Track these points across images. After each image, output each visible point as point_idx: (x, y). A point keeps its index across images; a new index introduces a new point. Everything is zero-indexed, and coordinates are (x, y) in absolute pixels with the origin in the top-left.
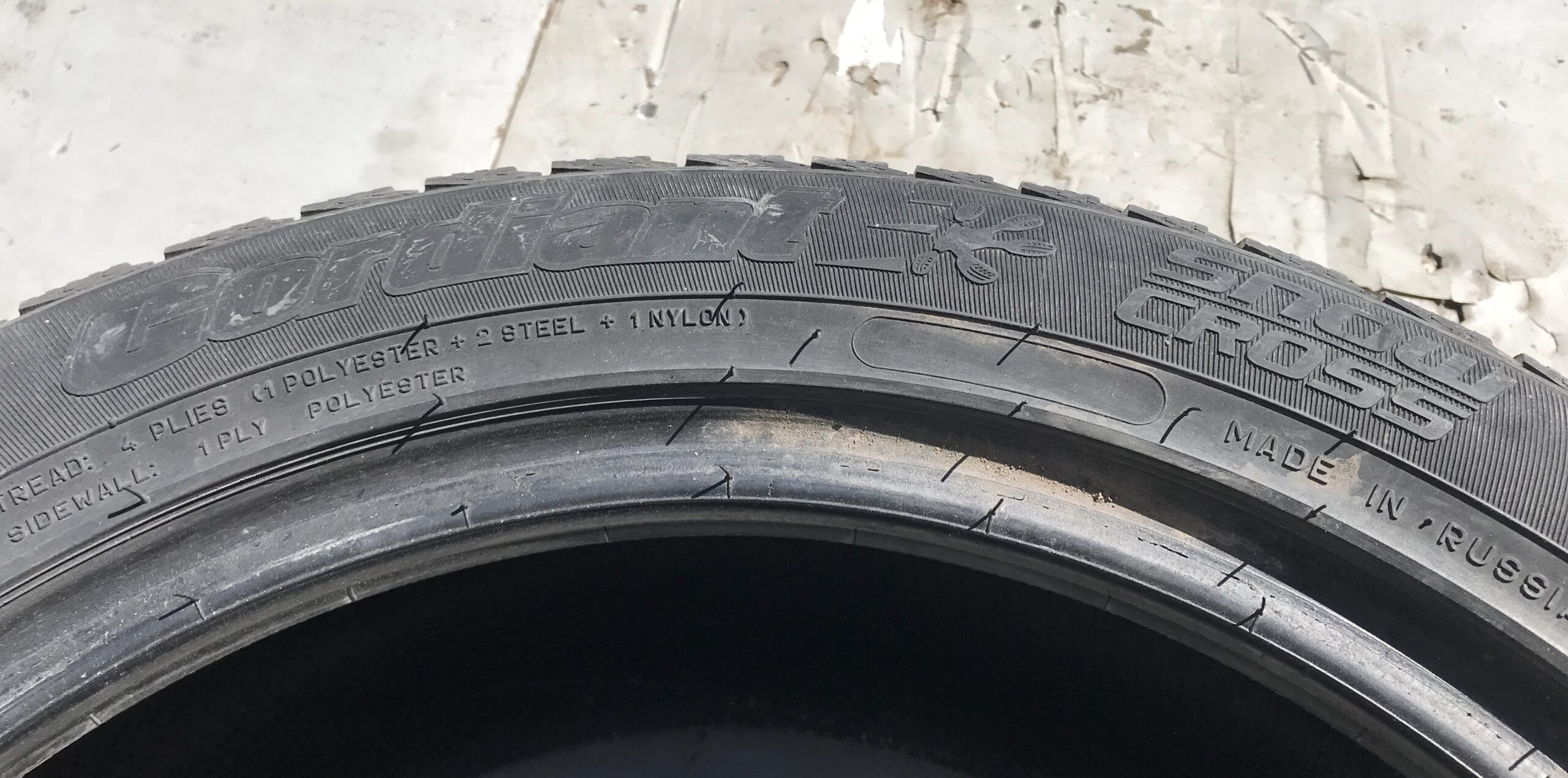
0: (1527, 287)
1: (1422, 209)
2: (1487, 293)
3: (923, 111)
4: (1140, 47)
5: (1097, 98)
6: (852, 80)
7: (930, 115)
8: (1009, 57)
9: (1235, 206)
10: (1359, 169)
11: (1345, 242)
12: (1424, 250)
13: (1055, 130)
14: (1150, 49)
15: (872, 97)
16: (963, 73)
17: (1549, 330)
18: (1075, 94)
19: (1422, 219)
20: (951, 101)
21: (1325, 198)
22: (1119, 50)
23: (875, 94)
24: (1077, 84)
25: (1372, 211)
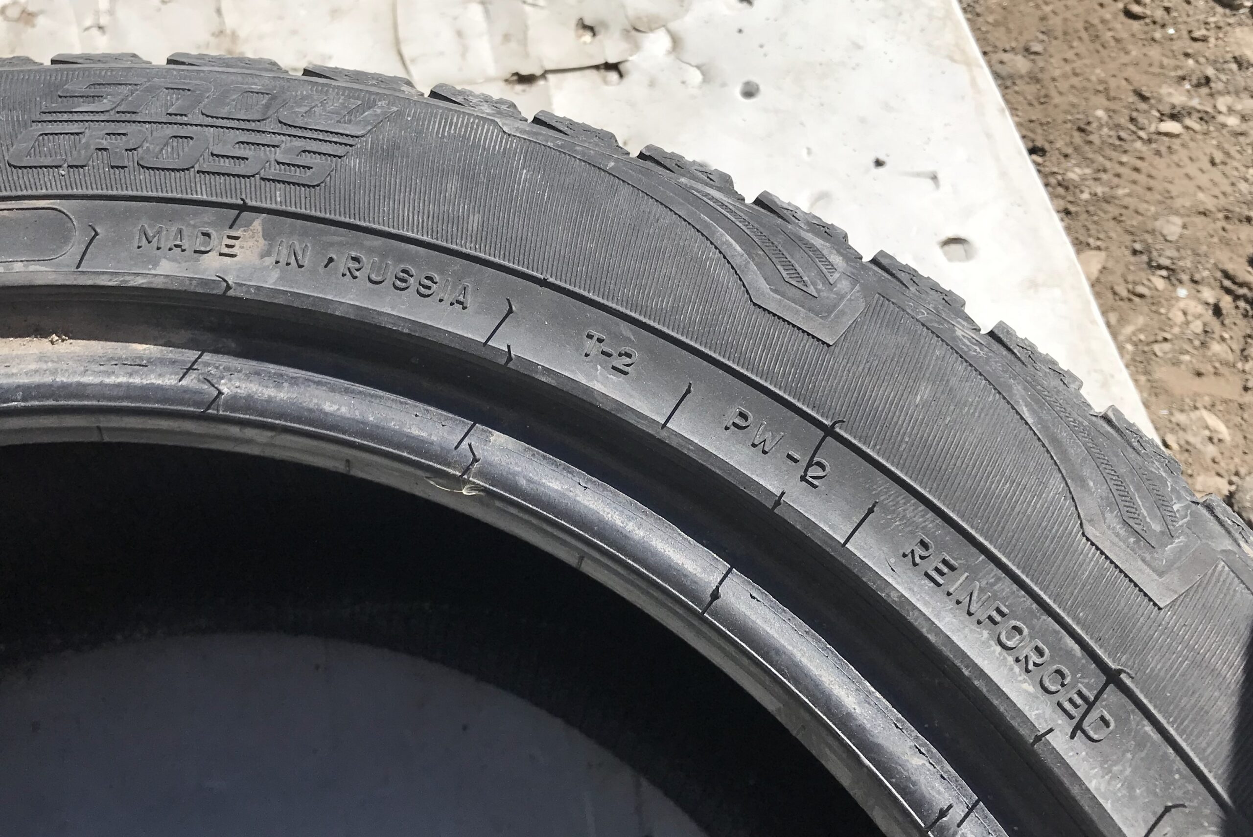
0: (669, 32)
2: (636, 47)
3: (87, 29)
6: (7, 19)
7: (95, 32)
9: (402, 34)
11: (507, 38)
12: (577, 25)
13: (219, 11)
15: (30, 30)
17: (693, 63)
20: (111, 12)
23: (33, 26)
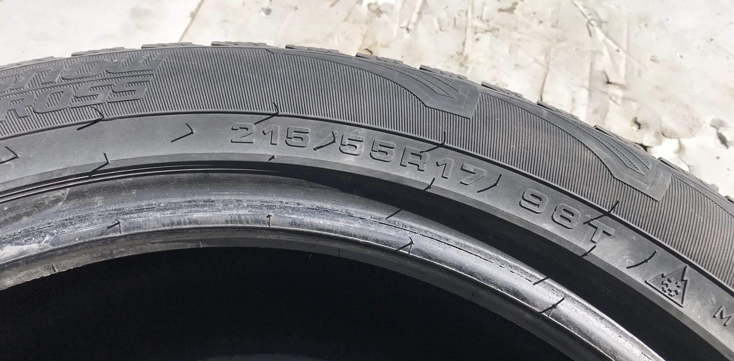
0: (680, 142)
1: (635, 101)
2: (660, 143)
3: (402, 28)
4: (511, 10)
6: (369, 9)
7: (405, 30)
8: (447, 7)
9: (545, 88)
10: (608, 78)
11: (596, 111)
12: (633, 120)
13: (464, 44)
14: (516, 12)
15: (377, 18)
16: (423, 12)
17: (687, 163)
18: (476, 28)
19: (634, 105)
20: (415, 25)
21: (590, 90)
22: (500, 10)
23: (380, 17)
24: (477, 23)
25: (611, 98)
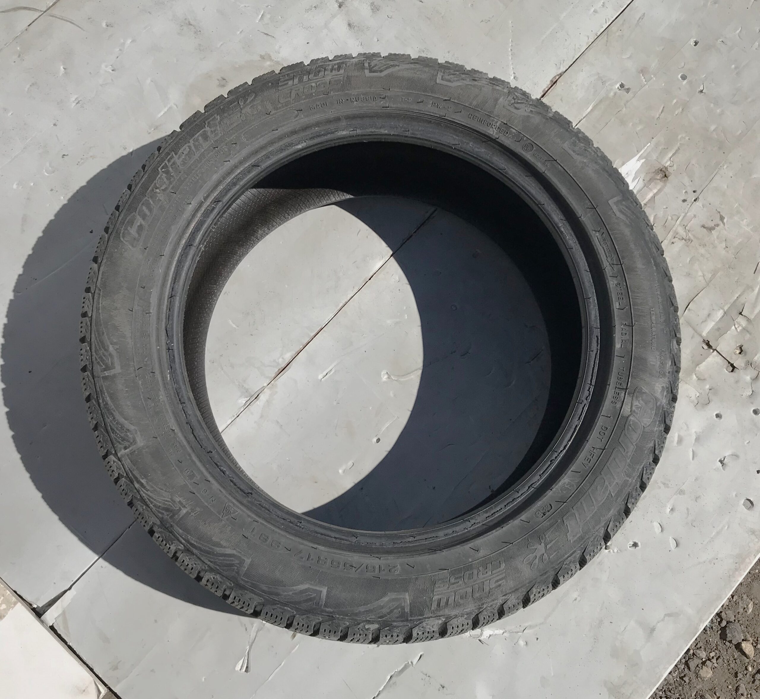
1: (750, 334)
2: (745, 369)
4: (710, 229)
5: (683, 239)
8: (667, 208)
10: (742, 310)
11: (719, 329)
12: (740, 346)
14: (713, 232)
16: (648, 205)
17: (753, 389)
18: (677, 234)
19: (748, 336)
21: (725, 313)
22: (703, 226)
24: (680, 230)
25: (735, 325)
